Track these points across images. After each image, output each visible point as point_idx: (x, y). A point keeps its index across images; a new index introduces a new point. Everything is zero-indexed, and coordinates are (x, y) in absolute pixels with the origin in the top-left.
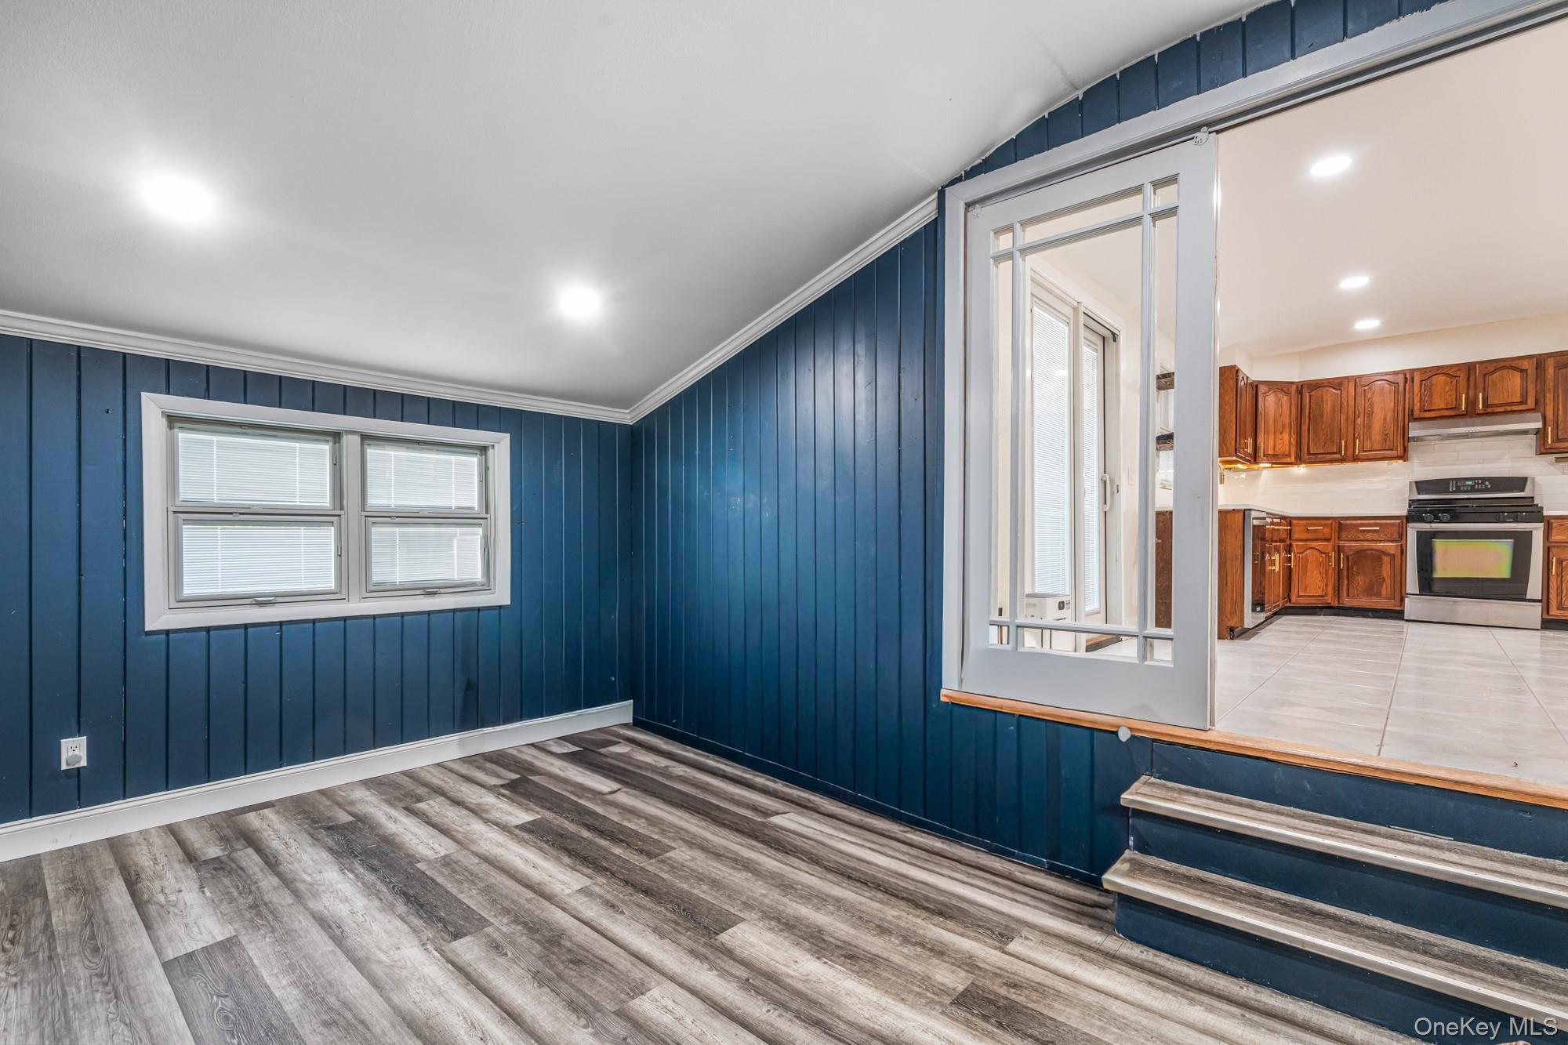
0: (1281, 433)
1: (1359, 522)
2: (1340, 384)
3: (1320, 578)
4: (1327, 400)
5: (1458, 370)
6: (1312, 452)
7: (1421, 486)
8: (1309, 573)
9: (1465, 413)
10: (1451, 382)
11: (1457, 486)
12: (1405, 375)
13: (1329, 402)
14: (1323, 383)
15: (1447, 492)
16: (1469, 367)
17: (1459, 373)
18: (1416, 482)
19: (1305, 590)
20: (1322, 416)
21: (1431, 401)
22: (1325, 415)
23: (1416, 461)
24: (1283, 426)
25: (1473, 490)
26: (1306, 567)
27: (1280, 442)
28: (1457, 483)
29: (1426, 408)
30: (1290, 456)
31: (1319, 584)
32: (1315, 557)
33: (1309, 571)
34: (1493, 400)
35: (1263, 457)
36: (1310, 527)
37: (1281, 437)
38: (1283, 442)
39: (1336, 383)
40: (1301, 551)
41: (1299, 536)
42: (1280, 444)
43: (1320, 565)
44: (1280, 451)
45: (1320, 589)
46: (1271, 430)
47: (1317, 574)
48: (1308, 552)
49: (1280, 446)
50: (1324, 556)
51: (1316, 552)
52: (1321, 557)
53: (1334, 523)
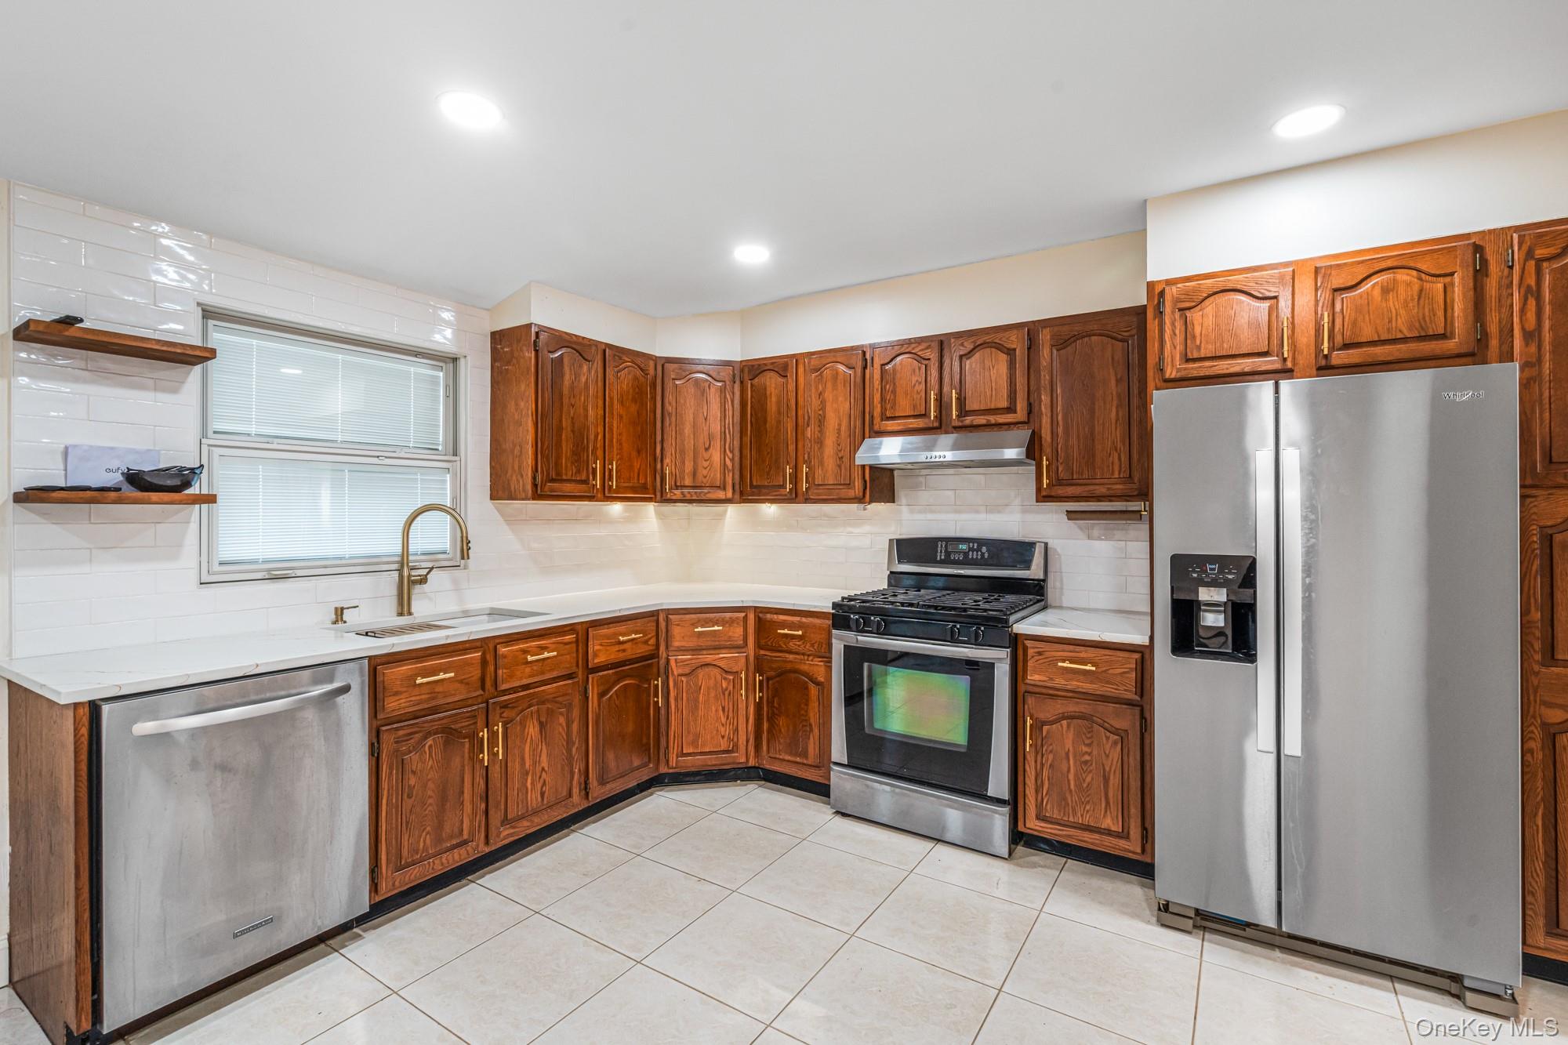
0: (707, 449)
1: (782, 617)
2: (785, 367)
3: (723, 720)
4: (771, 394)
5: (927, 348)
6: (755, 484)
7: (907, 548)
8: (701, 713)
9: (936, 424)
10: (920, 369)
11: (946, 551)
12: (864, 353)
13: (774, 399)
14: (765, 365)
15: (933, 561)
16: (941, 343)
17: (927, 354)
18: (898, 540)
19: (694, 743)
20: (765, 422)
21: (895, 404)
22: (769, 419)
23: (904, 501)
24: (711, 437)
25: (966, 562)
26: (696, 700)
27: (706, 464)
28: (946, 546)
29: (888, 414)
30: (724, 489)
31: (723, 729)
32: (712, 682)
33: (701, 706)
34: (972, 405)
35: (676, 492)
36: (702, 626)
37: (706, 456)
38: (711, 465)
39: (781, 366)
40: (687, 670)
41: (683, 644)
42: (705, 468)
43: (724, 694)
44: (705, 480)
45: (723, 737)
46: (689, 444)
47: (717, 711)
48: (701, 673)
49: (705, 472)
50: (731, 677)
51: (716, 671)
52: (725, 679)
53: (751, 616)
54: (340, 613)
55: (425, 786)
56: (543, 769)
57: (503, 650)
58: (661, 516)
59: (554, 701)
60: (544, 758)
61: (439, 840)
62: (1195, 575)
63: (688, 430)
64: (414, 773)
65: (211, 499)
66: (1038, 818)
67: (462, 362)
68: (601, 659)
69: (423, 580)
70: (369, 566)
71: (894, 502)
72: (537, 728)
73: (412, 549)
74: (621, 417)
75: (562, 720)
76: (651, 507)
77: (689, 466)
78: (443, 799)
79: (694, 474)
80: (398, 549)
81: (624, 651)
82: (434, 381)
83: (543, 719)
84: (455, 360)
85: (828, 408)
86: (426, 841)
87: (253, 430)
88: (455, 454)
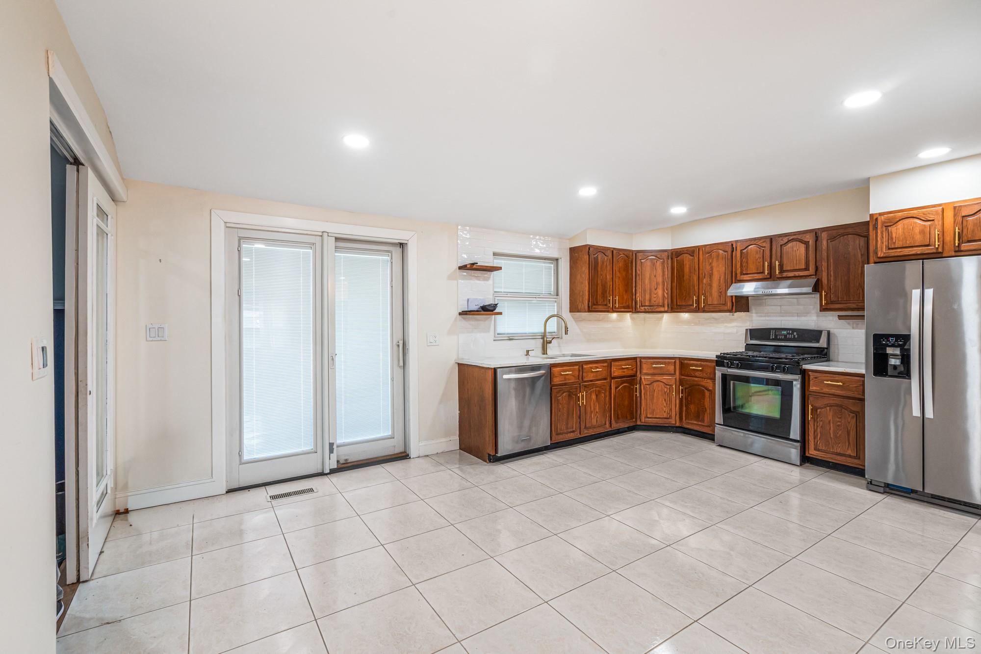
0: (656, 289)
1: (692, 362)
2: (693, 252)
3: (665, 405)
4: (686, 264)
5: (764, 242)
6: (678, 304)
7: (754, 333)
8: (655, 401)
9: (768, 277)
10: (760, 251)
11: (775, 334)
12: (732, 245)
13: (687, 266)
14: (683, 251)
15: (768, 339)
16: (771, 239)
17: (764, 245)
18: (750, 330)
19: (652, 413)
20: (683, 276)
21: (747, 267)
22: (685, 275)
23: (754, 311)
24: (657, 284)
25: (786, 339)
26: (653, 396)
27: (655, 296)
28: (775, 332)
29: (744, 273)
30: (664, 307)
31: (665, 409)
32: (660, 388)
33: (655, 398)
34: (787, 267)
35: (641, 308)
36: (656, 365)
37: (655, 292)
38: (658, 296)
39: (692, 251)
40: (649, 383)
41: (647, 372)
42: (655, 298)
43: (665, 394)
44: (655, 303)
45: (665, 412)
46: (648, 287)
47: (662, 401)
48: (655, 384)
49: (655, 299)
50: (669, 387)
51: (662, 384)
52: (666, 387)
53: (678, 362)
54: (528, 352)
55: (563, 409)
56: (597, 412)
57: (585, 366)
58: (632, 319)
59: (600, 387)
60: (597, 407)
61: (567, 428)
62: (884, 342)
63: (647, 281)
64: (561, 404)
65: (500, 313)
66: (815, 449)
67: (560, 261)
68: (616, 374)
69: (550, 342)
70: (533, 336)
71: (748, 312)
72: (595, 396)
73: (548, 330)
74: (619, 278)
75: (603, 395)
76: (628, 315)
77: (647, 297)
78: (568, 415)
79: (650, 300)
80: (543, 331)
81: (624, 372)
82: (550, 268)
83: (597, 393)
84: (557, 260)
85: (714, 270)
86: (564, 427)
87: (502, 290)
88: (557, 295)
